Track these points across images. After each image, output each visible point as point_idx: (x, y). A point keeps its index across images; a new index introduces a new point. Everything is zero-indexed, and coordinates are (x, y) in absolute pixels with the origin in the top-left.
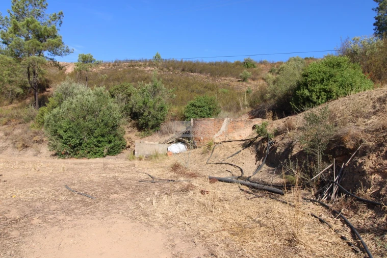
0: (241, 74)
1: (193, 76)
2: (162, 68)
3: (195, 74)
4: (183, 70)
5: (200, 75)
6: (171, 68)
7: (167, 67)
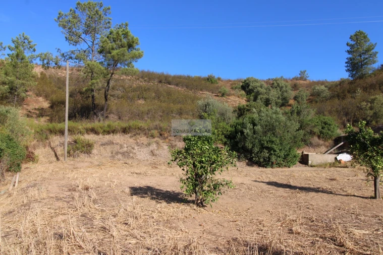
0: (220, 90)
2: (137, 77)
3: (173, 86)
4: (160, 82)
5: (177, 88)
6: (146, 79)
7: (142, 77)
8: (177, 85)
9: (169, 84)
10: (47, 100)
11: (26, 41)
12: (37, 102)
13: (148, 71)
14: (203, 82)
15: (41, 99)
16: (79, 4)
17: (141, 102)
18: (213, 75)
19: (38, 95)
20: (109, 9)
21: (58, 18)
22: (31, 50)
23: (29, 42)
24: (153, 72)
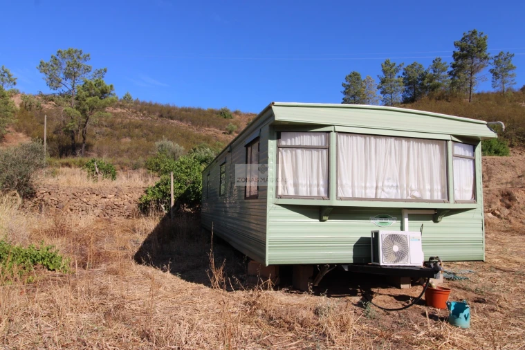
0: (227, 127)
1: (172, 123)
2: (135, 111)
3: (175, 122)
4: (161, 116)
5: (180, 123)
6: (145, 112)
7: (141, 111)
8: (181, 120)
9: (172, 119)
10: (28, 136)
11: (6, 74)
12: (17, 138)
13: (151, 102)
14: (215, 116)
15: (21, 135)
16: (59, 52)
17: (128, 140)
18: (228, 108)
19: (18, 130)
20: (88, 56)
21: (40, 66)
22: (12, 83)
23: (9, 76)
24: (156, 104)
